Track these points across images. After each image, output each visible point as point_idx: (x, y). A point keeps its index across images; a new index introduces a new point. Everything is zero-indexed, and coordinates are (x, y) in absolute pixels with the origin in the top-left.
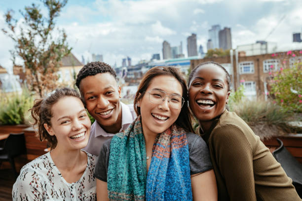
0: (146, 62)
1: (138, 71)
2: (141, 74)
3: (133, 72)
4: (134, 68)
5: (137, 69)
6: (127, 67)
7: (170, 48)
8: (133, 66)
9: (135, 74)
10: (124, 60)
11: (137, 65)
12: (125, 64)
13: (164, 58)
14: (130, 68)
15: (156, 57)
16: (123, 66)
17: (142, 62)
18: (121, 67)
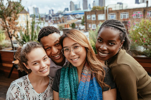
0: (61, 12)
1: (57, 17)
2: (59, 18)
3: (55, 17)
4: (55, 15)
5: (57, 16)
6: (52, 14)
7: (74, 5)
9: (56, 18)
10: (50, 11)
11: (57, 14)
13: (71, 10)
14: (53, 15)
15: (66, 9)
16: (49, 14)
17: (59, 12)
18: (48, 15)
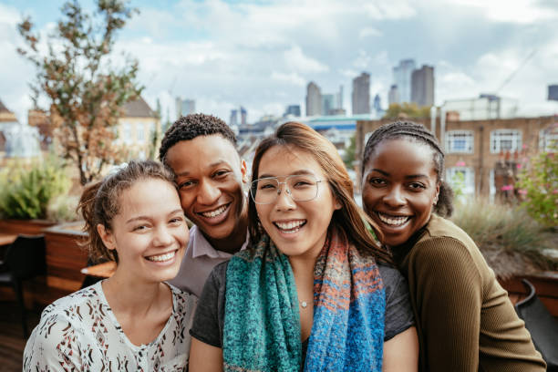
0: (274, 119)
1: (258, 135)
3: (248, 136)
4: (251, 128)
5: (257, 131)
6: (239, 126)
7: (320, 96)
8: (249, 125)
9: (253, 140)
10: (234, 113)
11: (257, 124)
12: (236, 120)
13: (308, 114)
14: (244, 127)
15: (293, 110)
16: (231, 123)
17: (267, 119)
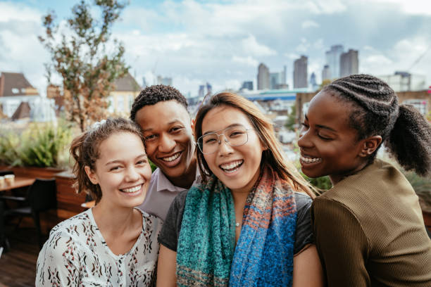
7: (268, 74)
10: (202, 88)
12: (203, 93)
13: (259, 88)
15: (248, 85)
16: (199, 96)
18: (197, 98)
